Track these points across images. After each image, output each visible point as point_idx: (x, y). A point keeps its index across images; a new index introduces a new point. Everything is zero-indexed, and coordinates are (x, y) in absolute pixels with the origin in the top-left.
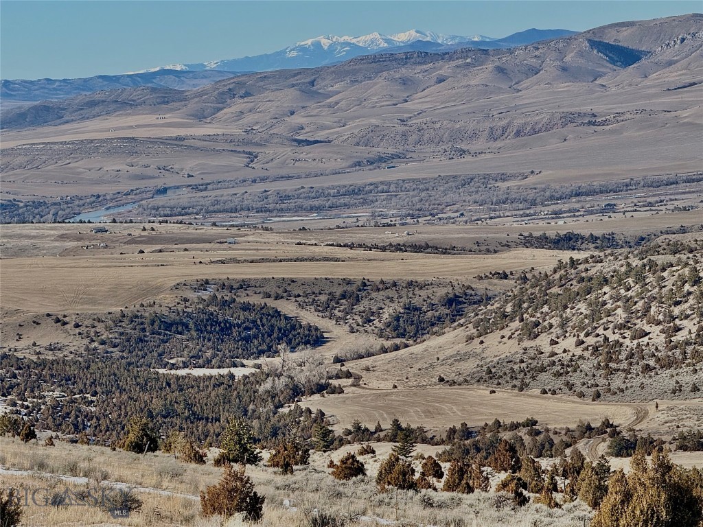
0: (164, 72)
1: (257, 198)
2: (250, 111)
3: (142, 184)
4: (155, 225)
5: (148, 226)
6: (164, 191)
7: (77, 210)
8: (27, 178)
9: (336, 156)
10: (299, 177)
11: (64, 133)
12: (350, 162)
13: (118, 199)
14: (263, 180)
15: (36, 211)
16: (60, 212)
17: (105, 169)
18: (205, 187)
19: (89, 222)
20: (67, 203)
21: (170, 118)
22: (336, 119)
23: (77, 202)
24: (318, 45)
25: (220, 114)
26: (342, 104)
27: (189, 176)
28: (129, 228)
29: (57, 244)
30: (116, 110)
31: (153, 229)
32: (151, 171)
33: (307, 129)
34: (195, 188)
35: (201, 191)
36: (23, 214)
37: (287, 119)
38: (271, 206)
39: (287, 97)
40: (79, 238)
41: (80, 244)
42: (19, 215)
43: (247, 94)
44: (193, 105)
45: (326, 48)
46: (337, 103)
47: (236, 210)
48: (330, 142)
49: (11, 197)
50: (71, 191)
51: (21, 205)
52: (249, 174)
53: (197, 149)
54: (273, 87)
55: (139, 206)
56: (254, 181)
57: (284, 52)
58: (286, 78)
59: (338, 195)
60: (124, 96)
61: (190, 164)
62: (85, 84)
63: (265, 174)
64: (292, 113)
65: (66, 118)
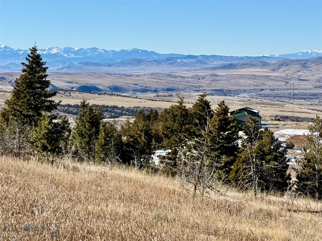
0: (263, 57)
1: (288, 94)
2: (287, 70)
3: (257, 88)
4: (263, 100)
5: (261, 100)
6: (262, 90)
7: (239, 93)
8: (227, 83)
9: (310, 85)
10: (300, 89)
11: (236, 72)
12: (314, 86)
13: (250, 91)
14: (290, 89)
15: (229, 92)
16: (235, 93)
17: (247, 83)
18: (274, 90)
19: (246, 97)
20: (237, 91)
21: (265, 70)
22: (311, 74)
23: (239, 91)
24: (307, 52)
25: (279, 70)
26: (313, 70)
27: (270, 86)
28: (256, 100)
29: (238, 102)
30: (251, 67)
31: (262, 101)
32: (260, 84)
33: (303, 76)
34: (271, 90)
35: (273, 91)
36: (225, 93)
37: (297, 73)
38: (291, 97)
39: (298, 67)
40: (244, 101)
41: (244, 103)
42: (224, 93)
43: (287, 65)
44: (272, 67)
45: (310, 53)
46: (312, 70)
47: (282, 97)
48: (309, 80)
49: (222, 88)
50: (238, 88)
51: (225, 90)
52: (286, 87)
53: (272, 79)
54: (294, 64)
55: (256, 94)
56: (287, 89)
57: (298, 53)
58: (298, 62)
59: (310, 95)
60: (253, 63)
61: (270, 83)
62: (242, 58)
63: (290, 88)
64: (299, 71)
65: (237, 68)
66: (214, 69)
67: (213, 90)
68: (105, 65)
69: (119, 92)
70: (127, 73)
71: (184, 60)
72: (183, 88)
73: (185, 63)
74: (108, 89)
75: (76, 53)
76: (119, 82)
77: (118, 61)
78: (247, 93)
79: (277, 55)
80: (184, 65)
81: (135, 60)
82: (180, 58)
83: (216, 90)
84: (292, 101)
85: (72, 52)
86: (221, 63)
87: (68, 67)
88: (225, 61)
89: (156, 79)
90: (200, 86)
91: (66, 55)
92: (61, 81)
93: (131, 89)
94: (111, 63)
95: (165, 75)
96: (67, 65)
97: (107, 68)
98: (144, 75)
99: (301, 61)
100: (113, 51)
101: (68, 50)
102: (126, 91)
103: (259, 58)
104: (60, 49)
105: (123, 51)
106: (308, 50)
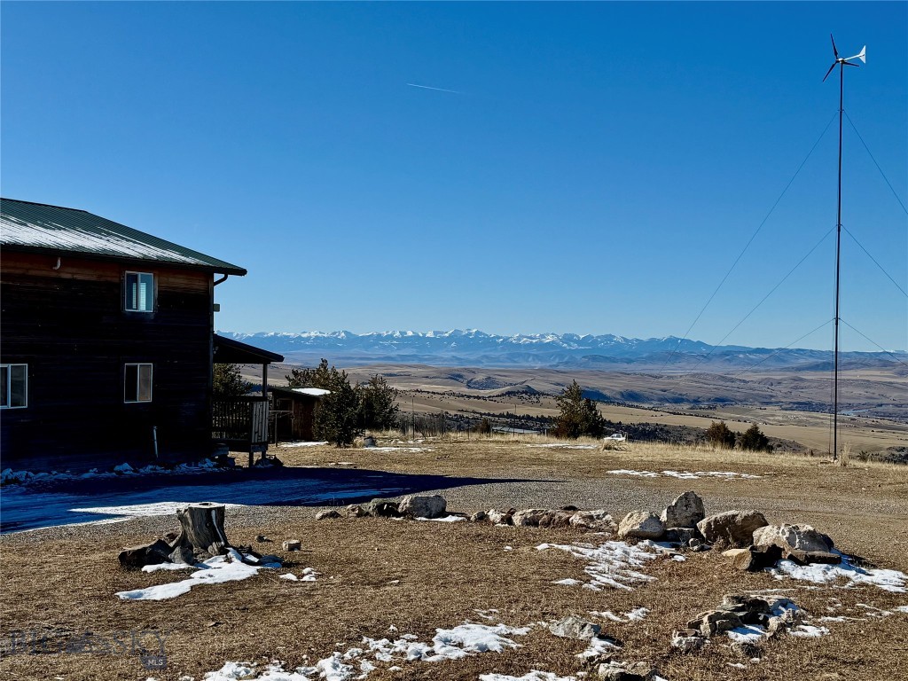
0: (885, 353)
3: (871, 401)
4: (878, 420)
5: (875, 420)
6: (881, 405)
7: (840, 409)
13: (859, 406)
15: (821, 407)
17: (854, 393)
18: (901, 406)
19: (847, 415)
21: (886, 373)
23: (840, 406)
27: (894, 400)
28: (866, 420)
30: (861, 367)
31: (877, 422)
32: (876, 396)
34: (897, 406)
35: (899, 407)
36: (815, 408)
42: (813, 408)
44: (898, 369)
49: (810, 400)
51: (814, 404)
53: (898, 388)
55: (870, 411)
60: (866, 362)
61: (895, 395)
66: (799, 369)
67: (794, 403)
68: (622, 361)
69: (637, 401)
70: (655, 373)
71: (751, 356)
72: (742, 398)
73: (752, 360)
74: (619, 397)
75: (580, 342)
76: (638, 386)
77: (644, 356)
78: (854, 410)
80: (750, 363)
81: (669, 354)
82: (744, 353)
83: (798, 403)
85: (575, 341)
86: (811, 361)
87: (566, 363)
88: (818, 358)
89: (699, 382)
90: (772, 396)
91: (565, 345)
92: (547, 381)
93: (655, 397)
94: (633, 358)
95: (714, 377)
96: (566, 359)
97: (625, 365)
98: (681, 376)
100: (637, 340)
101: (568, 338)
102: (648, 400)
103: (877, 354)
104: (558, 336)
105: (652, 340)
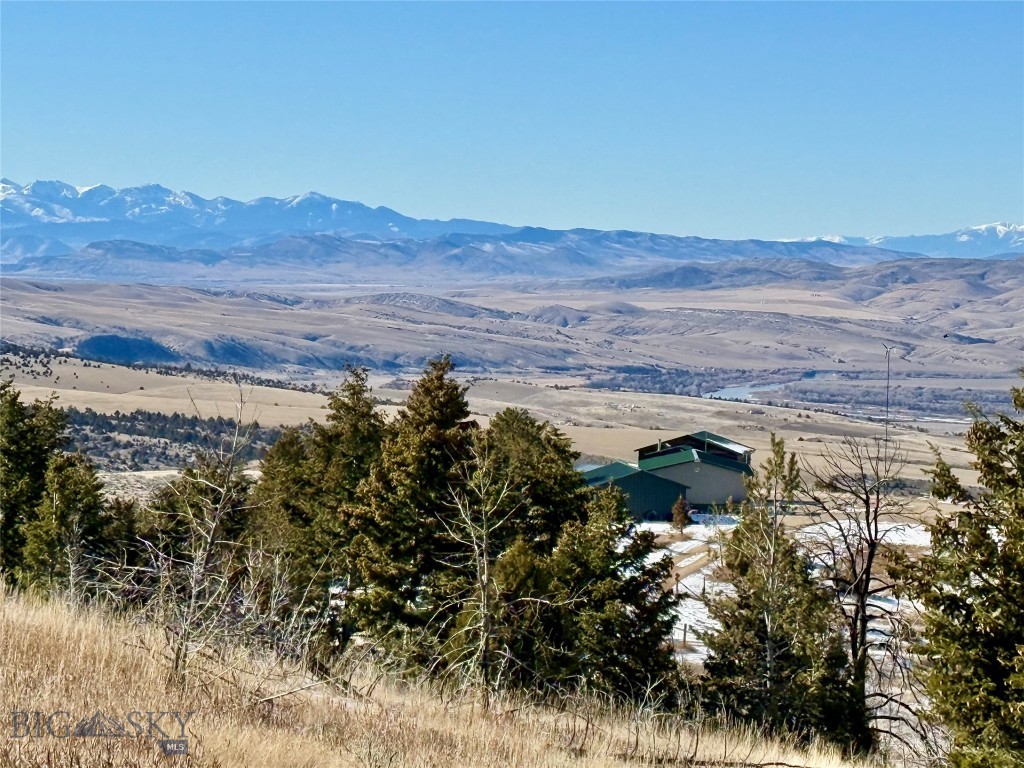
0: (820, 244)
1: (910, 394)
2: (912, 299)
3: (791, 364)
4: (811, 413)
5: (804, 413)
6: (811, 374)
7: (721, 383)
8: (672, 343)
9: (999, 359)
10: (956, 377)
11: (712, 298)
12: (1013, 367)
13: (763, 378)
14: (919, 375)
15: (680, 380)
16: (704, 384)
17: (753, 343)
18: (854, 375)
19: (746, 402)
20: (711, 375)
21: (825, 296)
22: (1004, 319)
23: (721, 376)
24: (992, 231)
25: (878, 298)
26: (1012, 303)
27: (840, 361)
28: (783, 412)
29: (714, 420)
30: (769, 281)
31: (808, 417)
32: (802, 351)
33: (971, 326)
34: (846, 375)
35: (852, 378)
36: (665, 381)
37: (951, 312)
38: (924, 404)
39: (953, 289)
40: (736, 416)
41: (736, 423)
42: (660, 382)
43: (911, 280)
44: (851, 286)
45: (1001, 236)
46: (1007, 301)
47: (887, 404)
48: (994, 342)
49: (654, 362)
50: (715, 363)
51: (664, 371)
52: (904, 367)
53: (851, 334)
54: (940, 276)
55: (786, 388)
56: (909, 375)
57: (954, 235)
58: (956, 268)
59: (997, 401)
60: (778, 266)
61: (843, 349)
62: (736, 247)
63: (920, 368)
64: (957, 306)
65: (713, 284)
66: (626, 284)
67: (620, 370)
68: (193, 256)
69: (246, 364)
70: (282, 289)
71: (510, 249)
72: (499, 358)
73: (511, 257)
74: (201, 353)
75: (81, 205)
76: (247, 327)
77: (247, 242)
78: (754, 386)
79: (874, 240)
80: (510, 265)
81: (312, 240)
82: (494, 239)
83: (628, 370)
84: (926, 421)
85: (64, 202)
86: (654, 262)
87: (48, 261)
88: (669, 255)
89: (393, 316)
90: (568, 353)
91: (38, 212)
92: (16, 313)
93: (292, 355)
94: (218, 248)
95: (429, 303)
97: (202, 269)
98: (348, 301)
99: (967, 265)
100: (227, 201)
101: (47, 193)
102: (274, 360)
103: (802, 247)
104: (18, 188)
105: (266, 203)
106: (993, 225)
